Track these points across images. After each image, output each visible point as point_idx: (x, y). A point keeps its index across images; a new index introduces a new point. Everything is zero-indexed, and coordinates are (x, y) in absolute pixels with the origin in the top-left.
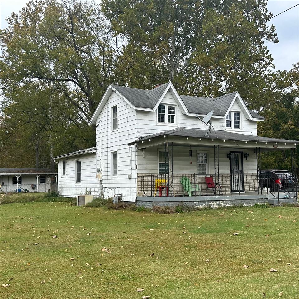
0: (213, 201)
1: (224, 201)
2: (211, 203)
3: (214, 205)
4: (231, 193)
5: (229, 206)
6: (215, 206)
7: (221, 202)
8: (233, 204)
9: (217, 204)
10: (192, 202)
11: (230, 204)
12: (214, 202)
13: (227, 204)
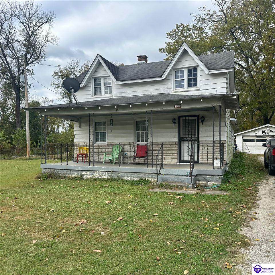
0: (86, 171)
1: (100, 172)
2: (84, 173)
3: (87, 175)
4: (178, 163)
5: (105, 177)
6: (88, 177)
7: (95, 172)
8: (110, 176)
9: (90, 175)
10: (63, 170)
11: (107, 175)
12: (88, 172)
13: (102, 175)
